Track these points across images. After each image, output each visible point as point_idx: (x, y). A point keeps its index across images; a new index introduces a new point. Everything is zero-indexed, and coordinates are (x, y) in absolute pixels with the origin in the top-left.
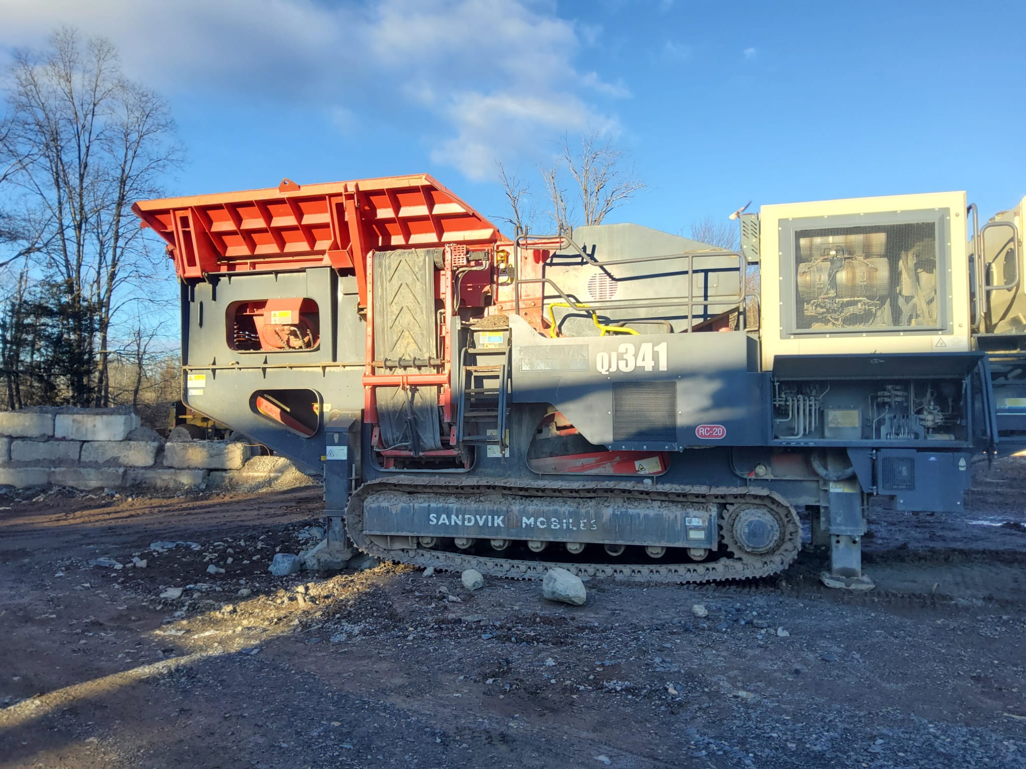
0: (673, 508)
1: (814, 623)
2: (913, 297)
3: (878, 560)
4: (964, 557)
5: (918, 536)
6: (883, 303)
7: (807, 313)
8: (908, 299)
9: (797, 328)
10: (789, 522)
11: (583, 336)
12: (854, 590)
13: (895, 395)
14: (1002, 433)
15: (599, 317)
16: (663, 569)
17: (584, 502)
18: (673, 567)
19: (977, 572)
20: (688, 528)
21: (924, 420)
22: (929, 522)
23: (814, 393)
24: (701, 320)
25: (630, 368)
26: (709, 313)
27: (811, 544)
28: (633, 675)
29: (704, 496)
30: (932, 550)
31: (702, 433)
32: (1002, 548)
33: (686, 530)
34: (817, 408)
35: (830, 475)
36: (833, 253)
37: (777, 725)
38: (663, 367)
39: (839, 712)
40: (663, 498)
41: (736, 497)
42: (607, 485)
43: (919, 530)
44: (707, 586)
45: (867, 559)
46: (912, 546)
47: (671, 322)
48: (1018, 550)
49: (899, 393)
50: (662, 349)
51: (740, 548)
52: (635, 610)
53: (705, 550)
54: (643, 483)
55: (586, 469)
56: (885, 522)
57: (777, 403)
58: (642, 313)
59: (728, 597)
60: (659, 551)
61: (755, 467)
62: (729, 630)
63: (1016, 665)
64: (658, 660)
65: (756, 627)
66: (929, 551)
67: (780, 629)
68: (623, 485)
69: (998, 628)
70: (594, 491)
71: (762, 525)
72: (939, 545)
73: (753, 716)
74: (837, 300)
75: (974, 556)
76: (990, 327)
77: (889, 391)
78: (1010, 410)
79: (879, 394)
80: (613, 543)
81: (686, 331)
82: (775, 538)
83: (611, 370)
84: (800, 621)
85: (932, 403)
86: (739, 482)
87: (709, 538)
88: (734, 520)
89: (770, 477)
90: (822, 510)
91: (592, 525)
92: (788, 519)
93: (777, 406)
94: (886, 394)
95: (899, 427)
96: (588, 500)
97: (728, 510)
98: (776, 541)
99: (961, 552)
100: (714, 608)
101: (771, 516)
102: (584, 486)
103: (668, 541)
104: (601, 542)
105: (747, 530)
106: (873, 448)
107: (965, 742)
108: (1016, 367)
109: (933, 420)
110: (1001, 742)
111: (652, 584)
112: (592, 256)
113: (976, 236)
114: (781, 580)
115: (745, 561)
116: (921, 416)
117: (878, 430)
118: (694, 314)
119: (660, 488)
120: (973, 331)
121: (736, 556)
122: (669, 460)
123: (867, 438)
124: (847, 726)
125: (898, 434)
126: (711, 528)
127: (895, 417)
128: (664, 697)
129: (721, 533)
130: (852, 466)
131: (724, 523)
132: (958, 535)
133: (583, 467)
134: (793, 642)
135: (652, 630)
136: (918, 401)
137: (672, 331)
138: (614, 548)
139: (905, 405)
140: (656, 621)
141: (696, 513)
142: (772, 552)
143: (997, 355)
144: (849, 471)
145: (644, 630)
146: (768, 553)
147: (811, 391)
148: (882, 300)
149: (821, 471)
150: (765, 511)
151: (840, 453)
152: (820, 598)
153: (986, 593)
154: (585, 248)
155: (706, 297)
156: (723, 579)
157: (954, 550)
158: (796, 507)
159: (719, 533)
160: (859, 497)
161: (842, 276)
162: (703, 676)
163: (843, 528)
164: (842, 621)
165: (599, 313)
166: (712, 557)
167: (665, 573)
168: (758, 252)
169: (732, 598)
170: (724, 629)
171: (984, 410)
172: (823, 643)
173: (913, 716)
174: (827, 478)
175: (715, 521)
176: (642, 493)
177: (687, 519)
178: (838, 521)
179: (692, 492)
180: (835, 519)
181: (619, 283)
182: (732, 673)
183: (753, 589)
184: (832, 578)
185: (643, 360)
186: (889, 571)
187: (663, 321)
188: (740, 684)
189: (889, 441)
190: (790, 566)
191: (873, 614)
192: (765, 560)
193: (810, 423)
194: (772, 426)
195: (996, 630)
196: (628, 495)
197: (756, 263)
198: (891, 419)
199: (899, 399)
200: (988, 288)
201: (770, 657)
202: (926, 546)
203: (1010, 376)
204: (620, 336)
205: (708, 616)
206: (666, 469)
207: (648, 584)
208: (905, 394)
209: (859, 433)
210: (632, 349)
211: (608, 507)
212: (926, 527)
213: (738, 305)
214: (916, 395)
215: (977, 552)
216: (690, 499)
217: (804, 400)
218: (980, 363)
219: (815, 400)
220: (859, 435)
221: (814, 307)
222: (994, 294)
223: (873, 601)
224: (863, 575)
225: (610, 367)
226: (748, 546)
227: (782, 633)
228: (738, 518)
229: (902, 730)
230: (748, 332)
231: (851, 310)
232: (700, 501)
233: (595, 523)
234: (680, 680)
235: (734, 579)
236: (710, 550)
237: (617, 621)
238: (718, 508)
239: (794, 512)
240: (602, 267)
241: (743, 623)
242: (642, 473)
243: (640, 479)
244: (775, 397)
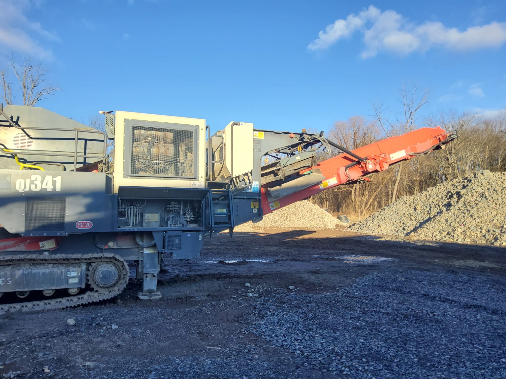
0: (60, 267)
1: (131, 319)
2: (184, 163)
3: (166, 283)
4: (201, 278)
5: (185, 270)
6: (171, 165)
7: (137, 166)
8: (182, 164)
9: (132, 173)
10: (123, 269)
11: (9, 169)
12: (153, 299)
13: (174, 207)
14: (216, 224)
15: (19, 158)
16: (53, 302)
17: (3, 268)
18: (58, 300)
19: (206, 285)
20: (68, 277)
21: (186, 218)
22: (190, 264)
23: (138, 205)
24: (82, 165)
25: (38, 189)
26: (86, 162)
27: (136, 279)
28: (24, 366)
29: (79, 259)
30: (189, 276)
31: (79, 226)
32: (216, 272)
33: (67, 278)
34: (140, 212)
35: (144, 245)
36: (150, 139)
37: (105, 376)
38: (58, 188)
39: (137, 362)
40: (55, 262)
41: (96, 258)
42: (19, 257)
43: (185, 267)
44: (78, 308)
45: (160, 283)
46: (182, 275)
47: (65, 165)
48: (222, 272)
49: (176, 206)
50: (58, 179)
51: (97, 285)
52: (32, 327)
53: (78, 288)
54: (43, 255)
55: (7, 248)
56: (171, 265)
57: (120, 210)
58: (48, 159)
59: (88, 312)
60: (51, 292)
61: (108, 243)
62: (86, 330)
63: (215, 324)
64: (41, 354)
65: (101, 326)
66: (188, 277)
67: (113, 325)
68: (30, 256)
69: (210, 309)
70: (11, 261)
71: (109, 272)
72: (192, 274)
73: (92, 374)
74: (151, 161)
75: (205, 277)
76: (214, 179)
77: (172, 205)
78: (220, 214)
79: (168, 206)
80: (21, 290)
81: (73, 171)
82: (116, 278)
83: (26, 190)
84: (125, 319)
85: (190, 211)
86: (99, 250)
87: (80, 282)
88: (95, 271)
89: (116, 247)
90: (140, 262)
91: (8, 281)
92: (122, 268)
93: (120, 211)
94: (171, 206)
95: (176, 221)
96: (6, 267)
97: (92, 266)
98: (116, 279)
99: (200, 276)
100: (80, 319)
101: (114, 267)
102: (4, 258)
103: (56, 286)
104: (14, 291)
105: (101, 276)
106: (164, 231)
107: (190, 364)
108: (222, 196)
109: (190, 218)
110: (205, 360)
111: (45, 311)
112: (17, 123)
113: (209, 140)
114: (118, 299)
115: (99, 292)
116: (185, 216)
117: (167, 223)
118: (77, 161)
119: (54, 256)
120: (207, 180)
121: (95, 290)
122: (59, 240)
123: (162, 227)
124: (139, 369)
125: (175, 225)
126: (82, 276)
127: (174, 217)
128: (41, 375)
129: (88, 278)
130: (154, 240)
131: (89, 273)
132: (200, 268)
133: (6, 247)
134: (119, 331)
135: (40, 337)
136: (184, 209)
137: (65, 170)
138: (22, 293)
139: (179, 211)
140: (44, 332)
141: (74, 269)
142: (114, 285)
143: (216, 191)
144: (153, 242)
145: (35, 338)
146: (112, 286)
147: (137, 204)
148: (171, 163)
149: (140, 243)
150: (111, 265)
151: (149, 234)
152: (136, 305)
153: (208, 293)
154: (12, 118)
155: (85, 153)
156: (87, 303)
157: (198, 275)
158: (127, 261)
159: (86, 279)
160: (157, 254)
161: (154, 150)
162: (67, 358)
163: (149, 270)
164: (145, 316)
165: (19, 156)
166: (82, 292)
167: (53, 304)
168: (114, 134)
169: (90, 312)
170: (83, 330)
171: (209, 214)
172: (134, 328)
173: (170, 357)
174: (143, 246)
175: (84, 272)
176: (42, 260)
177: (68, 273)
178: (147, 267)
179: (72, 258)
180: (146, 266)
181: (34, 140)
182: (84, 353)
183: (103, 306)
184: (143, 295)
185: (47, 185)
186: (169, 288)
187: (60, 164)
188: (87, 359)
189: (171, 227)
190: (123, 291)
191: (159, 310)
192: (110, 290)
193: (136, 220)
194: (117, 221)
195: (209, 309)
196: (34, 262)
197: (113, 139)
198: (172, 217)
199: (176, 209)
200: (213, 162)
201: (106, 341)
202: (187, 275)
203: (219, 199)
204: (33, 170)
205: (75, 324)
206: (58, 246)
207: (42, 312)
208: (179, 206)
209: (158, 224)
210: (39, 178)
211: (19, 269)
212: (187, 266)
213: (102, 159)
214: (184, 207)
215: (207, 275)
216: (71, 261)
217: (134, 208)
218: (208, 193)
219: (139, 209)
220: (159, 225)
221: (140, 164)
222: (216, 164)
223: (161, 304)
224: (157, 291)
225: (25, 187)
226: (101, 284)
227: (114, 327)
228: (97, 270)
229: (164, 365)
230: (107, 173)
231: (157, 166)
232: (76, 262)
233: (10, 280)
234: (53, 363)
235: (93, 302)
236: (81, 288)
237: (19, 336)
238: (86, 265)
239: (125, 264)
240: (23, 130)
241: (94, 325)
242: (44, 249)
243: (42, 252)
244: (119, 207)
